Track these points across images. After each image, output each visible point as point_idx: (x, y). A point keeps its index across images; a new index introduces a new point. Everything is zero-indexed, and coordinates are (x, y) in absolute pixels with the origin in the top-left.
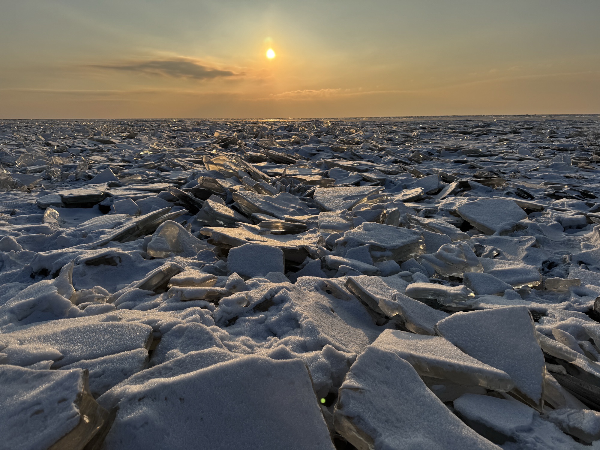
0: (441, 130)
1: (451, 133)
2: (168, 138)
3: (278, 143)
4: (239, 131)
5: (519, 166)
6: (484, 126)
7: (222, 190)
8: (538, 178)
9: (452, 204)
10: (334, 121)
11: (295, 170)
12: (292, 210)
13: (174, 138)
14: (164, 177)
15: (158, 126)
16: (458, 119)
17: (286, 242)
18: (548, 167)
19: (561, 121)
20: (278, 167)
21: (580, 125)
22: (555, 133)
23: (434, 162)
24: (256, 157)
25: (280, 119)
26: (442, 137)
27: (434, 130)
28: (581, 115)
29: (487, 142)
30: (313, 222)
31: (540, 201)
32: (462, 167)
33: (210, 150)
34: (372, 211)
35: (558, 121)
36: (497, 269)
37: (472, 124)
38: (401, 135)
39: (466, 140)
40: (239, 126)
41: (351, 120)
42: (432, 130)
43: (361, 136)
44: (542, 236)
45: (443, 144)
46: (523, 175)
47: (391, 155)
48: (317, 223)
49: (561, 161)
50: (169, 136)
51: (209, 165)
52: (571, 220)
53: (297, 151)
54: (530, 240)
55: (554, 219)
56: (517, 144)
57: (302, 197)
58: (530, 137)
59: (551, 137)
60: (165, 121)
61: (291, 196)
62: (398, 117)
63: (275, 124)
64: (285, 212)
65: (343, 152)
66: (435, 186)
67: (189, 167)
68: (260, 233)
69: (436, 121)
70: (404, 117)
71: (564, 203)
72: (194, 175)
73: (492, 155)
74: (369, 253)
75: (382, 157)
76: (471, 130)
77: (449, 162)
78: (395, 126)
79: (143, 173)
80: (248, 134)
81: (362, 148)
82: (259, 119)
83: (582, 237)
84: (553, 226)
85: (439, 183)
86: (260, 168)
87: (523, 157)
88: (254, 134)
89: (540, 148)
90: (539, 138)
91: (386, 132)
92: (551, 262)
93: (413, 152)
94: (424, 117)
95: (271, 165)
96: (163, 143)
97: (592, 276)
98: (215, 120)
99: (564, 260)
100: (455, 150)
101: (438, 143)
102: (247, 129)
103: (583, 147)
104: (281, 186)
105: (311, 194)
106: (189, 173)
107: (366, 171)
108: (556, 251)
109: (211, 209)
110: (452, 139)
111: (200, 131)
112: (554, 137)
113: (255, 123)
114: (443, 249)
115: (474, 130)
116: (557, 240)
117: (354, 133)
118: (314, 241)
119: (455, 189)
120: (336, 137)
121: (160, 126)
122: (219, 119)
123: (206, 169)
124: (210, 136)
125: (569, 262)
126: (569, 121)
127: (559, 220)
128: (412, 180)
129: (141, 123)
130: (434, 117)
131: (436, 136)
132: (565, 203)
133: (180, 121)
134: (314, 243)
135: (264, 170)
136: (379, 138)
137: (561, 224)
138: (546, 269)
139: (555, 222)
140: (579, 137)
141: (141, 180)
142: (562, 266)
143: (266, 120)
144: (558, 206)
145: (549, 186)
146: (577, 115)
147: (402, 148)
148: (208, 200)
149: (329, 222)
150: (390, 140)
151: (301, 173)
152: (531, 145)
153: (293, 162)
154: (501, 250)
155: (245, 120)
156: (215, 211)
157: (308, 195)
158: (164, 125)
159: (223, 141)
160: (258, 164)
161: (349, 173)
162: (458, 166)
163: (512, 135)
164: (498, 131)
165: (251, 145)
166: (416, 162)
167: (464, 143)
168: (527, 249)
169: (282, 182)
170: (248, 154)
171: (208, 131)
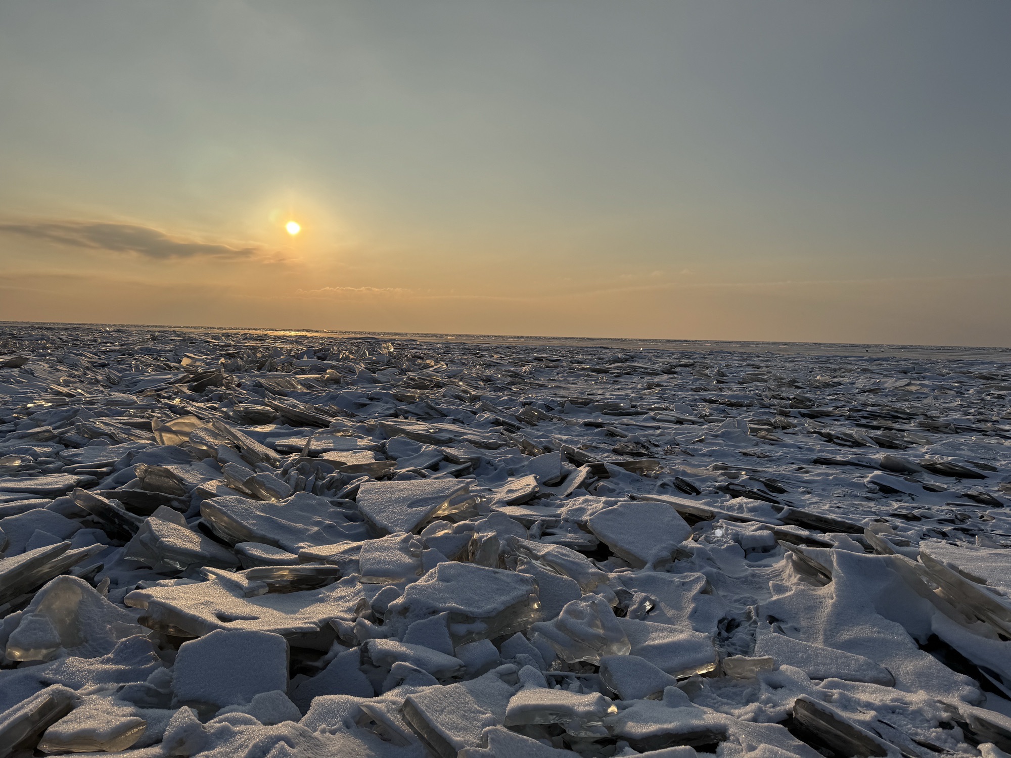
0: (564, 364)
1: (579, 370)
2: (90, 365)
3: (300, 382)
4: (230, 356)
5: (677, 434)
6: (626, 360)
7: (182, 489)
8: (704, 455)
9: (582, 511)
10: (400, 340)
11: (326, 441)
12: (316, 529)
13: (103, 366)
14: (69, 461)
15: (73, 340)
16: (591, 344)
17: (295, 612)
18: (716, 436)
19: (731, 353)
20: (296, 434)
21: (756, 361)
22: (723, 375)
23: (555, 424)
24: (257, 412)
25: (307, 331)
26: (567, 377)
27: (554, 363)
28: (758, 344)
29: (631, 389)
30: (351, 560)
31: (708, 502)
32: (597, 434)
33: (169, 398)
34: (454, 537)
35: (728, 353)
36: (652, 643)
37: (609, 355)
38: (506, 371)
39: (600, 383)
40: (230, 346)
41: (428, 340)
42: (552, 364)
43: (443, 372)
44: (715, 570)
45: (568, 389)
46: (683, 449)
47: (490, 411)
48: (357, 562)
49: (735, 426)
50: (92, 363)
51: (163, 434)
52: (753, 538)
53: (333, 398)
54: (697, 579)
55: (730, 536)
56: (673, 392)
57: (335, 499)
58: (690, 380)
59: (719, 382)
60: (89, 330)
61: (315, 499)
62: (502, 337)
63: (298, 340)
64: (300, 535)
65: (414, 403)
66: (556, 473)
67: (124, 436)
68: (247, 594)
69: (558, 347)
70: (510, 337)
71: (742, 506)
72: (130, 458)
73: (637, 414)
74: (445, 630)
75: (475, 413)
76: (607, 366)
77: (577, 424)
78: (497, 353)
79: (26, 451)
80: (246, 362)
81: (444, 396)
82: (270, 330)
83: (771, 569)
84: (729, 548)
85: (562, 467)
86: (261, 438)
87: (682, 417)
88: (257, 362)
89: (705, 400)
90: (702, 382)
91: (482, 365)
92: (730, 619)
93: (524, 404)
94: (540, 338)
95: (284, 431)
96: (79, 377)
97: (788, 646)
98: (185, 330)
99: (748, 616)
100: (586, 404)
101: (560, 387)
102: (245, 353)
103: (763, 399)
104: (298, 479)
105: (353, 494)
106: (121, 450)
107: (449, 442)
108: (737, 597)
109: (155, 539)
110: (581, 380)
111: (155, 354)
112: (723, 382)
113: (261, 339)
114: (568, 612)
115: (612, 366)
116: (737, 576)
117: (432, 366)
118: (351, 604)
119: (586, 478)
120: (403, 372)
121: (77, 340)
122: (195, 328)
123: (156, 442)
124: (172, 364)
125: (755, 620)
126: (742, 353)
127: (737, 539)
128: (521, 460)
129: (40, 332)
130: (554, 338)
131: (558, 374)
132: (744, 505)
133: (118, 331)
134: (349, 610)
135: (269, 440)
136: (472, 377)
137: (740, 544)
138: (725, 634)
139: (732, 543)
140: (756, 383)
141: (19, 466)
142: (746, 627)
143: (282, 333)
144: (734, 510)
145: (721, 472)
146: (752, 343)
147: (506, 398)
148: (151, 520)
149: (379, 562)
150: (488, 380)
151: (338, 447)
152: (692, 395)
153: (326, 425)
154: (658, 600)
155: (242, 332)
156: (162, 542)
157: (346, 496)
158: (86, 338)
159: (198, 377)
160: (259, 429)
161: (421, 447)
162: (589, 432)
163: (666, 376)
164: (646, 368)
165: (249, 386)
166: (528, 423)
167: (598, 389)
168: (695, 599)
169: (301, 471)
170: (241, 407)
171: (171, 353)
